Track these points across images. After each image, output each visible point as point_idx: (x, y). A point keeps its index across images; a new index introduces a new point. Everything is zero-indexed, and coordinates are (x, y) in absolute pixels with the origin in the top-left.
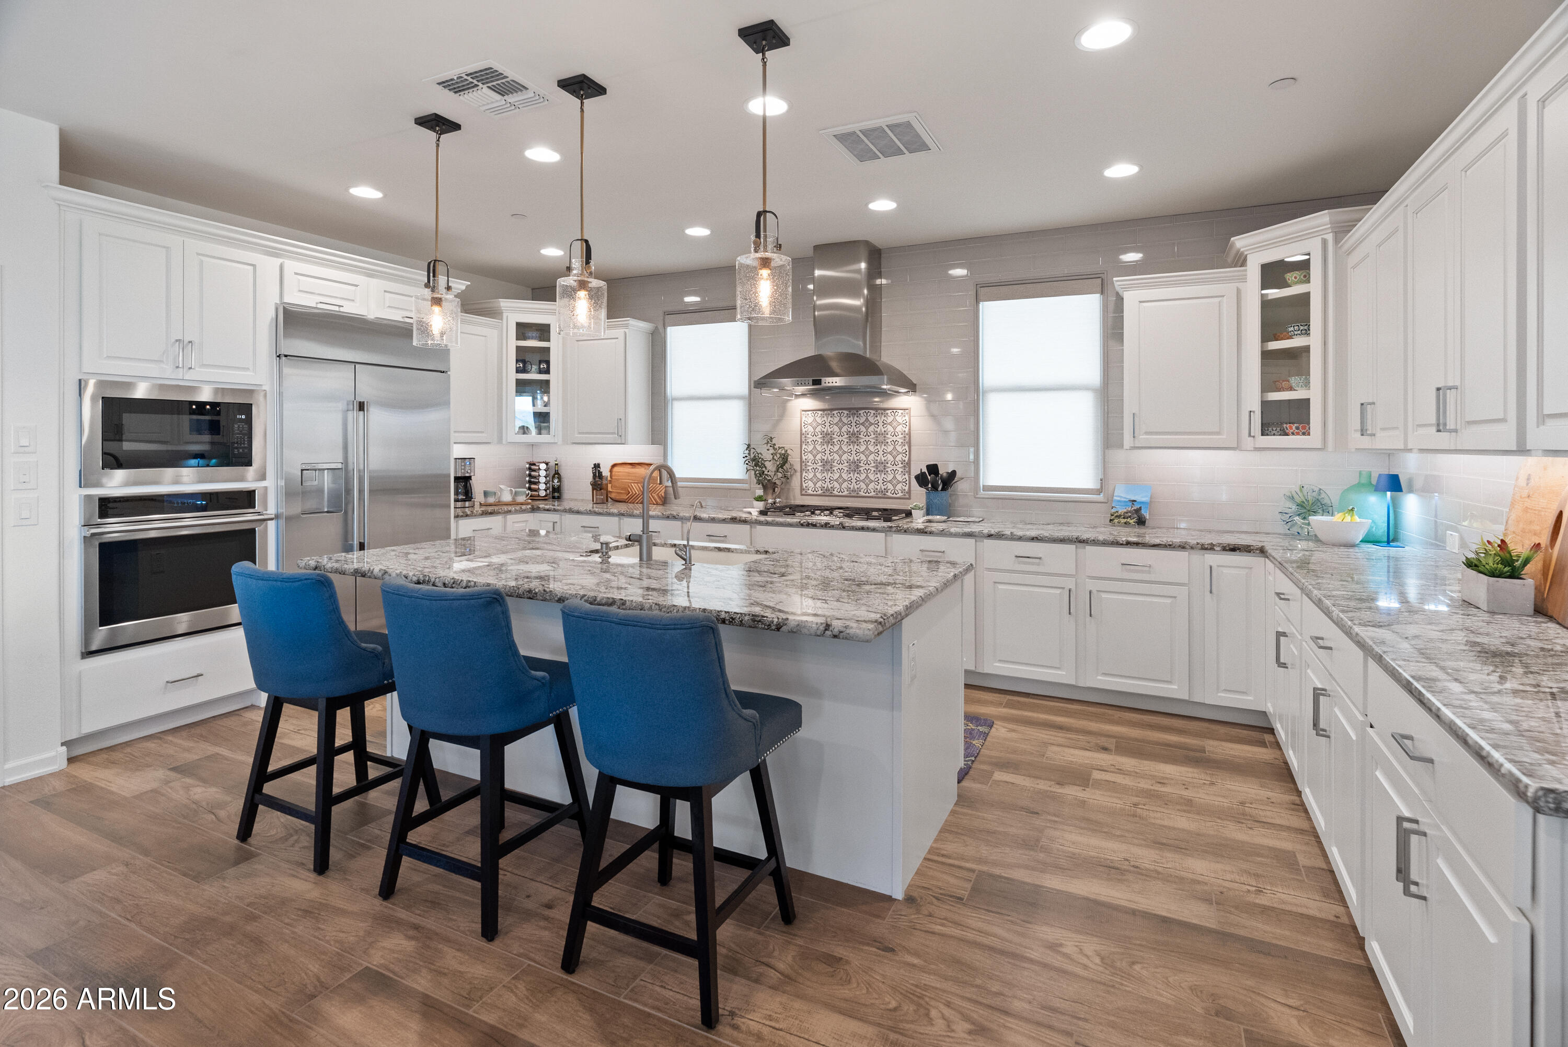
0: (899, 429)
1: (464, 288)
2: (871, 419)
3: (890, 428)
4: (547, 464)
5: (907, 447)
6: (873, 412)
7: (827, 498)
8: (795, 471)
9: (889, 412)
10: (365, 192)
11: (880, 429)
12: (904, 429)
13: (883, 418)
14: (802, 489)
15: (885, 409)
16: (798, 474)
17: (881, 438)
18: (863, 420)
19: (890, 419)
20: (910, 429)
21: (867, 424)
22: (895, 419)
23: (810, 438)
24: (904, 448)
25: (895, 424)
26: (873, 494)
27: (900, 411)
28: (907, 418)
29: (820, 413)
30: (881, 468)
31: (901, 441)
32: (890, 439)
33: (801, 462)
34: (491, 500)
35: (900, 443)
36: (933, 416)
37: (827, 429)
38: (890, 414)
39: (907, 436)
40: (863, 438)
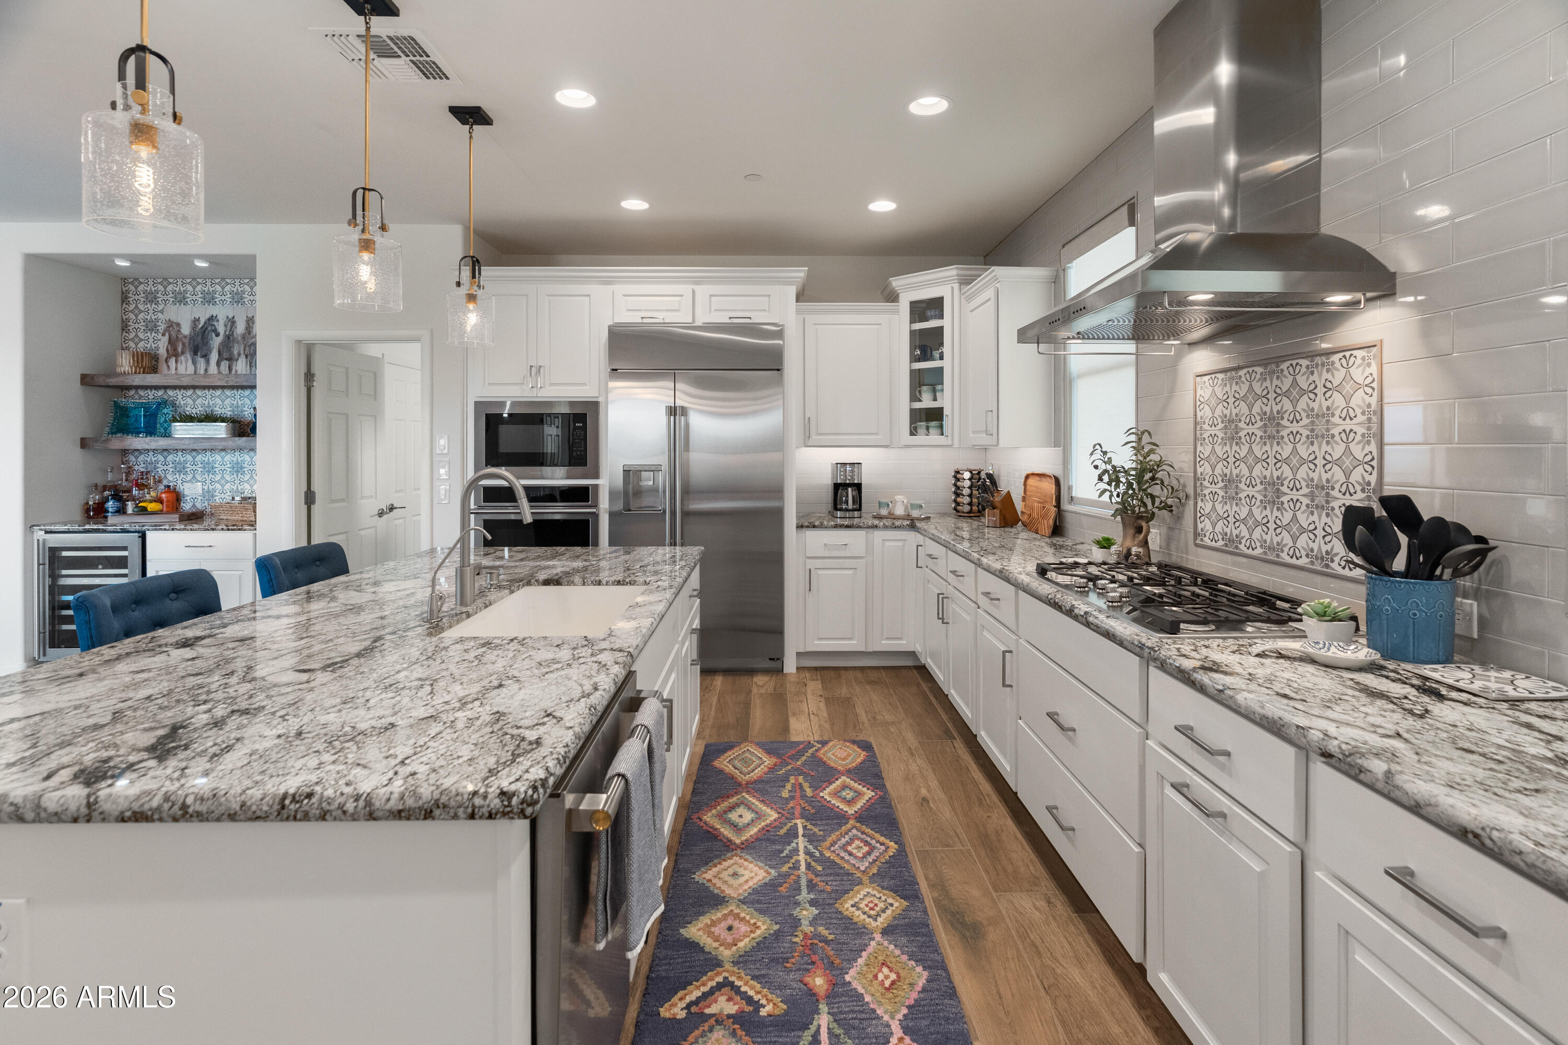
0: (1358, 399)
1: (802, 275)
2: (1303, 382)
3: (1338, 400)
4: (971, 472)
5: (1373, 447)
6: (1305, 362)
7: (1229, 557)
8: (1187, 496)
9: (1336, 358)
10: (635, 205)
11: (1320, 404)
12: (1368, 399)
13: (1325, 375)
14: (1196, 535)
15: (1329, 353)
16: (1191, 502)
17: (1320, 428)
18: (1287, 383)
19: (1339, 376)
20: (1381, 399)
21: (1295, 393)
22: (1348, 376)
23: (1208, 431)
24: (1368, 449)
25: (1348, 388)
26: (1303, 561)
27: (1359, 354)
28: (1374, 369)
29: (1220, 376)
30: (1320, 500)
31: (1360, 430)
32: (1339, 425)
33: (1196, 479)
34: (884, 512)
35: (1358, 438)
36: (1439, 357)
37: (1231, 411)
38: (1338, 365)
39: (1374, 419)
40: (1289, 427)
